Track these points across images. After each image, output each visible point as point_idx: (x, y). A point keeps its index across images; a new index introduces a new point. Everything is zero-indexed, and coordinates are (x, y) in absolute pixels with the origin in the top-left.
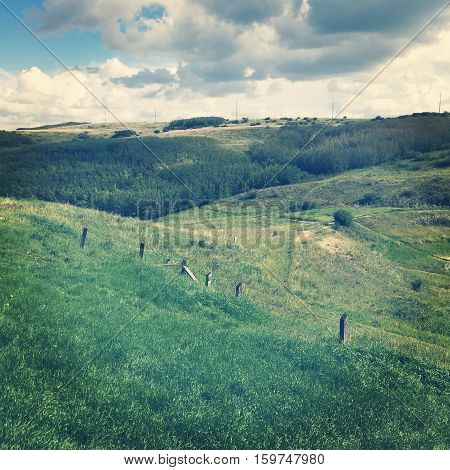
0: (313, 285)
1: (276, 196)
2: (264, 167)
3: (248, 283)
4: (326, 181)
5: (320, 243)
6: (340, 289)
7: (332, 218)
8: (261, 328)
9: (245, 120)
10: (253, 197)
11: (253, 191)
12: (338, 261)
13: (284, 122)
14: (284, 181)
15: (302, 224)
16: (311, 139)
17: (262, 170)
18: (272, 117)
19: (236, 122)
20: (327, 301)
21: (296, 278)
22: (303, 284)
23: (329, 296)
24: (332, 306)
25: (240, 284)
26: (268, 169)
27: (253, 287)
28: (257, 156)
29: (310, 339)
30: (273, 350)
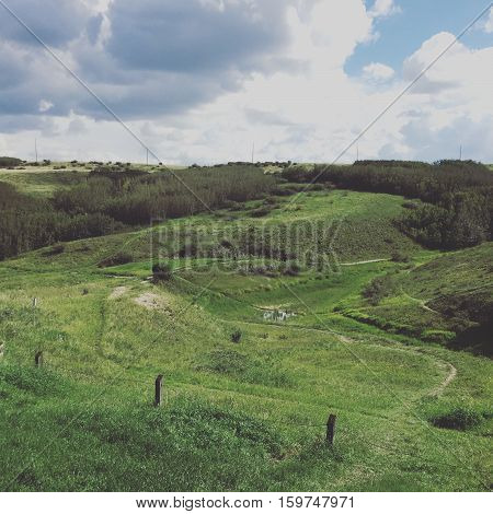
0: (130, 347)
1: (86, 249)
2: (72, 217)
3: (51, 352)
4: (143, 232)
5: (136, 300)
6: (159, 349)
7: (151, 272)
8: (65, 402)
9: (47, 163)
10: (59, 251)
11: (59, 244)
12: (156, 317)
13: (94, 167)
14: (96, 232)
15: (116, 279)
16: (125, 186)
17: (70, 221)
18: (79, 161)
19: (36, 164)
20: (144, 362)
21: (110, 340)
22: (117, 346)
23: (146, 357)
24: (150, 366)
25: (40, 353)
26: (77, 218)
27: (58, 355)
28: (62, 204)
29: (119, 407)
30: (77, 426)
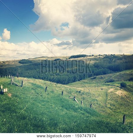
0: (114, 105)
1: (102, 78)
2: (98, 69)
3: (94, 104)
4: (118, 74)
5: (116, 92)
6: (123, 107)
7: (120, 85)
8: (98, 118)
9: (93, 55)
10: (95, 78)
11: (95, 76)
12: (122, 98)
13: (105, 56)
14: (105, 73)
15: (110, 86)
16: (113, 61)
17: (98, 70)
18: (101, 55)
19: (90, 56)
20: (119, 110)
21: (109, 103)
22: (111, 105)
23: (119, 109)
24: (120, 112)
25: (91, 104)
26: (100, 70)
28: (96, 66)
29: (114, 122)
30: (102, 125)
